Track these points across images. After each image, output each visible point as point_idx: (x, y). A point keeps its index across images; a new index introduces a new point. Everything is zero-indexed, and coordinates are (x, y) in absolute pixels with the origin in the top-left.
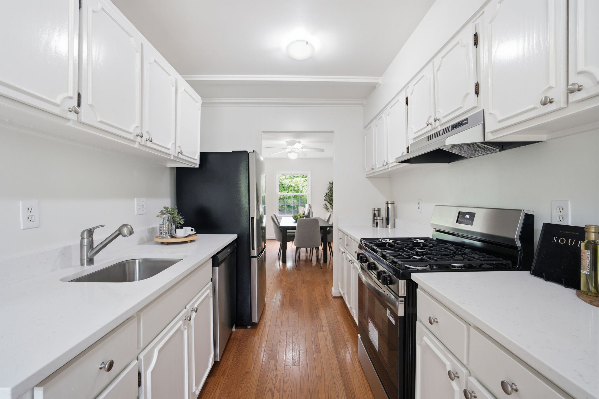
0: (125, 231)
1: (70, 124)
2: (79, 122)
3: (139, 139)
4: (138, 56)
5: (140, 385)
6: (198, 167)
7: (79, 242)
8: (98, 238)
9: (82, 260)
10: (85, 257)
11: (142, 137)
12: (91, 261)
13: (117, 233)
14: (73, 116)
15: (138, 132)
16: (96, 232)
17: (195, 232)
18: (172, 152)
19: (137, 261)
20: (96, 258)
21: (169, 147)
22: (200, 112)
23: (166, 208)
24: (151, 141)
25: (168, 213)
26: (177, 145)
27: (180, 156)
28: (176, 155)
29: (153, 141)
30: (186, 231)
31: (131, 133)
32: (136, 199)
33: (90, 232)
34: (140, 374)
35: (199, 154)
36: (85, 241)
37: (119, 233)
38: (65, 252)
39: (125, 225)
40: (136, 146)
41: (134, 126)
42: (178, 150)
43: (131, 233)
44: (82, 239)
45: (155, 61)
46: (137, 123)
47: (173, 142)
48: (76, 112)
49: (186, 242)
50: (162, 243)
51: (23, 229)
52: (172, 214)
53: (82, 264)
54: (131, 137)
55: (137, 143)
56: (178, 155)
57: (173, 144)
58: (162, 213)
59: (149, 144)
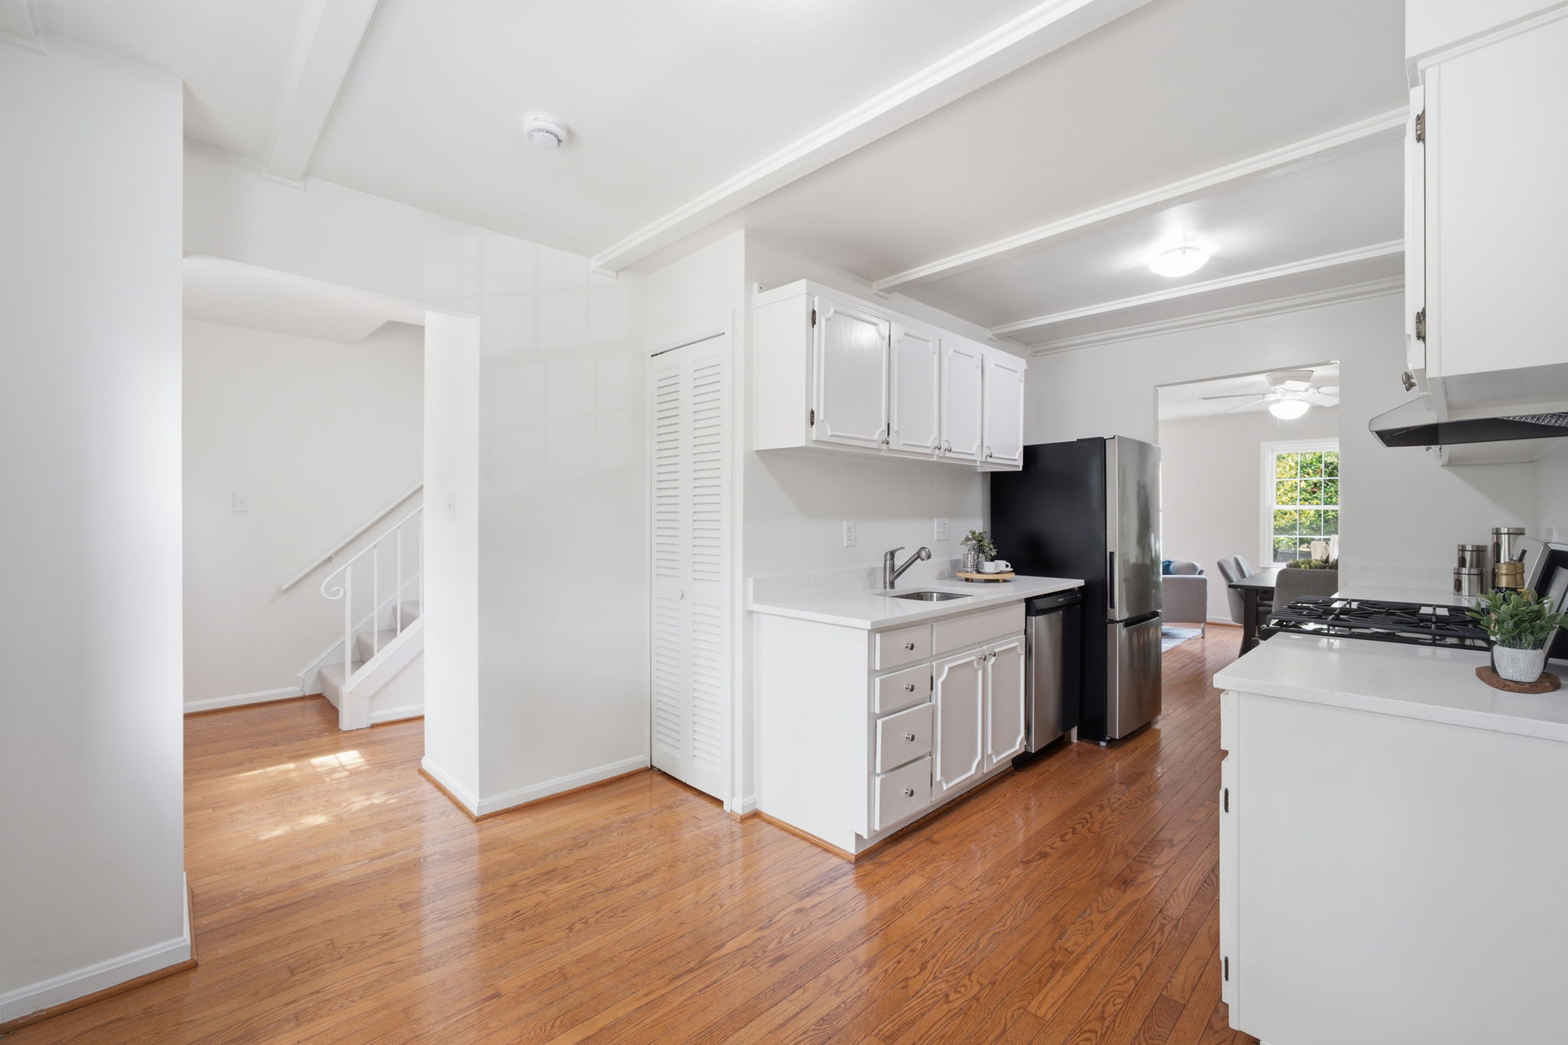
0: (923, 554)
1: (882, 453)
2: (889, 450)
3: (937, 451)
4: (936, 357)
5: (932, 689)
6: (1021, 469)
7: (883, 565)
8: (899, 562)
9: (885, 583)
10: (888, 581)
11: (940, 449)
12: (892, 585)
13: (916, 556)
14: (884, 447)
15: (936, 444)
16: (897, 554)
17: (1012, 569)
18: (978, 457)
19: (935, 594)
20: (897, 582)
21: (973, 452)
22: (1022, 385)
23: (973, 533)
24: (950, 451)
25: (974, 538)
26: (986, 444)
27: (989, 460)
28: (984, 460)
29: (953, 450)
30: (996, 566)
31: (928, 447)
32: (936, 520)
33: (892, 554)
34: (932, 678)
35: (1021, 449)
36: (888, 563)
37: (918, 556)
38: (872, 572)
39: (923, 548)
40: (935, 459)
41: (932, 439)
42: (986, 452)
43: (929, 557)
44: (886, 561)
45: (955, 351)
46: (936, 434)
47: (979, 443)
48: (887, 443)
49: (997, 581)
50: (967, 580)
51: (847, 547)
52: (980, 541)
53: (885, 587)
54: (929, 451)
55: (935, 457)
56: (986, 459)
57: (978, 446)
58: (968, 539)
59: (948, 454)
